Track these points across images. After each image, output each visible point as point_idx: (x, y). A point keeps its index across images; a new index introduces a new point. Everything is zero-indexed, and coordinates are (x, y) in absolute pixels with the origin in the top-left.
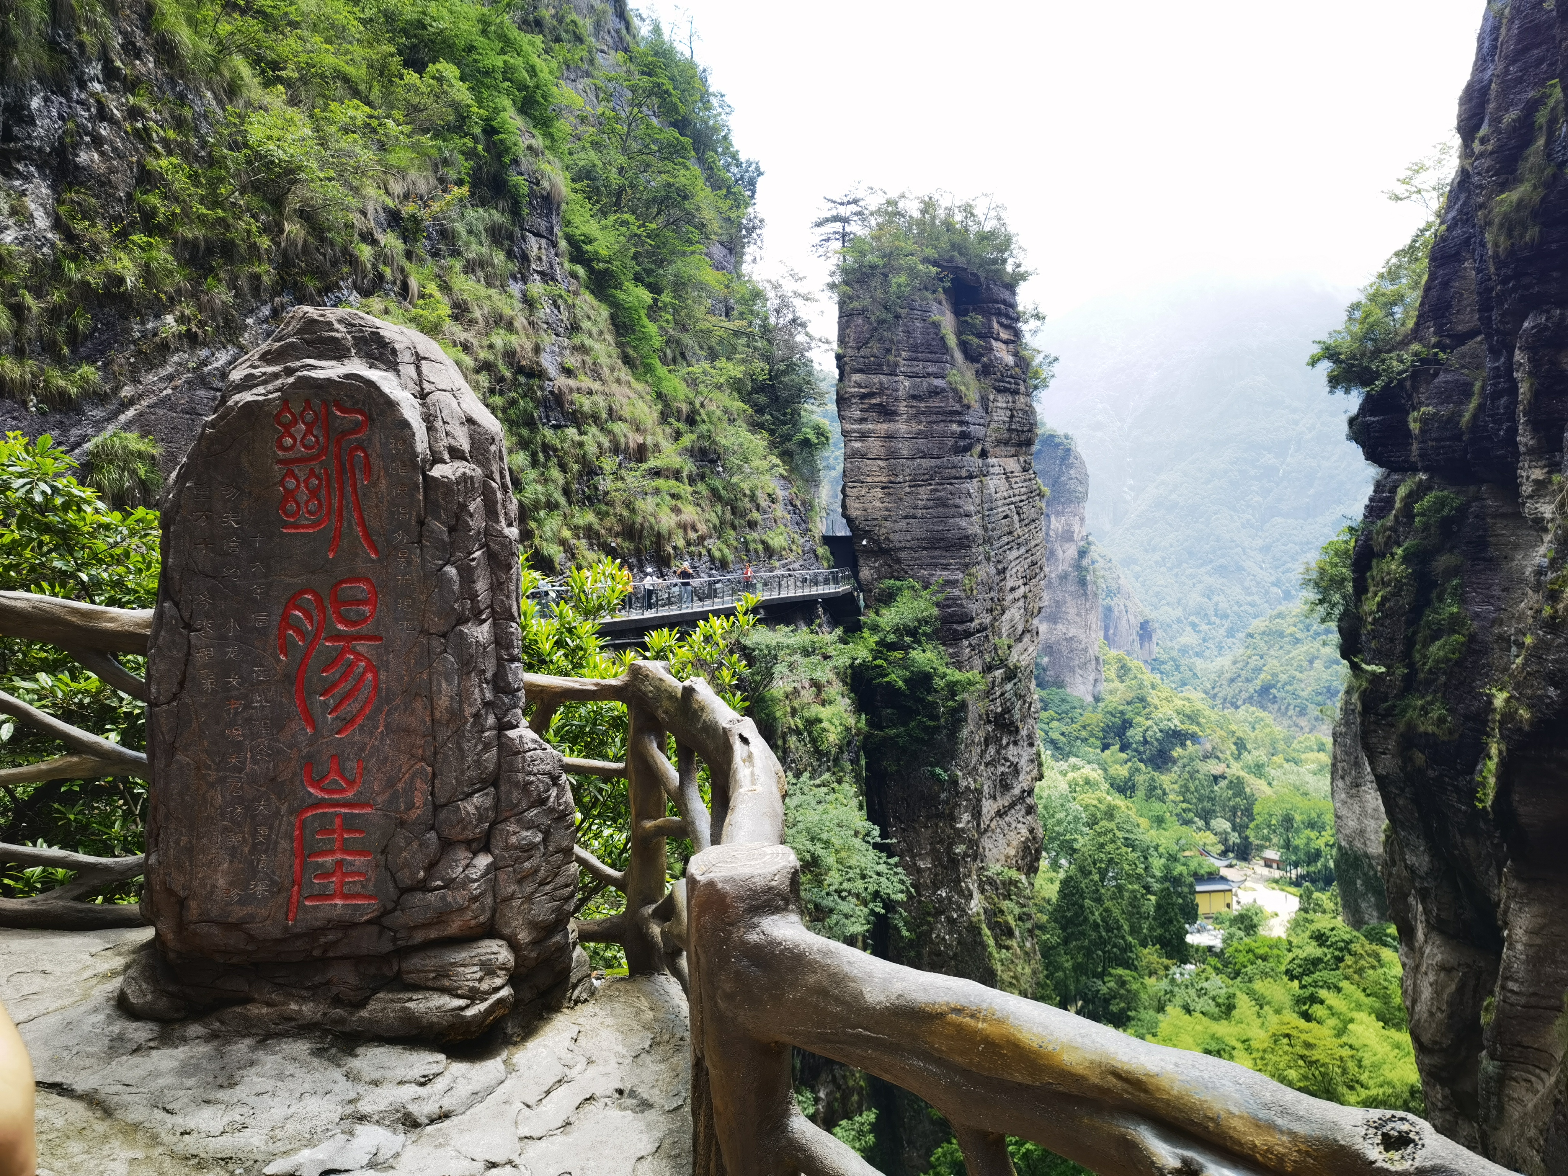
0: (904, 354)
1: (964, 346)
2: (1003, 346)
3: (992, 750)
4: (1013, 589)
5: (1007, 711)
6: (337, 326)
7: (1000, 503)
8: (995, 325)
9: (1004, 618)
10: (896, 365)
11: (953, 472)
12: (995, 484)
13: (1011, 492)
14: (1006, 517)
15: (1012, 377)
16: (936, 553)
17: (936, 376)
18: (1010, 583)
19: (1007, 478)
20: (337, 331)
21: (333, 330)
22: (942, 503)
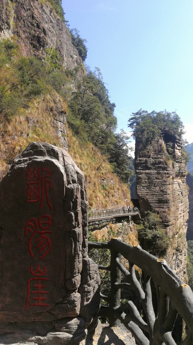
0: (152, 153)
1: (168, 150)
2: (178, 151)
3: (175, 257)
4: (180, 214)
5: (179, 246)
6: (42, 147)
7: (177, 191)
8: (176, 145)
9: (178, 222)
10: (150, 155)
11: (165, 183)
12: (176, 186)
13: (180, 189)
14: (179, 195)
15: (180, 158)
16: (161, 204)
17: (160, 158)
18: (180, 212)
19: (179, 185)
20: (42, 148)
21: (41, 148)
22: (162, 191)
